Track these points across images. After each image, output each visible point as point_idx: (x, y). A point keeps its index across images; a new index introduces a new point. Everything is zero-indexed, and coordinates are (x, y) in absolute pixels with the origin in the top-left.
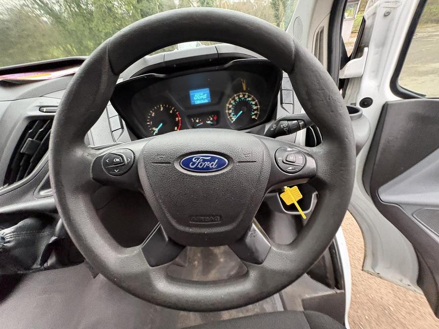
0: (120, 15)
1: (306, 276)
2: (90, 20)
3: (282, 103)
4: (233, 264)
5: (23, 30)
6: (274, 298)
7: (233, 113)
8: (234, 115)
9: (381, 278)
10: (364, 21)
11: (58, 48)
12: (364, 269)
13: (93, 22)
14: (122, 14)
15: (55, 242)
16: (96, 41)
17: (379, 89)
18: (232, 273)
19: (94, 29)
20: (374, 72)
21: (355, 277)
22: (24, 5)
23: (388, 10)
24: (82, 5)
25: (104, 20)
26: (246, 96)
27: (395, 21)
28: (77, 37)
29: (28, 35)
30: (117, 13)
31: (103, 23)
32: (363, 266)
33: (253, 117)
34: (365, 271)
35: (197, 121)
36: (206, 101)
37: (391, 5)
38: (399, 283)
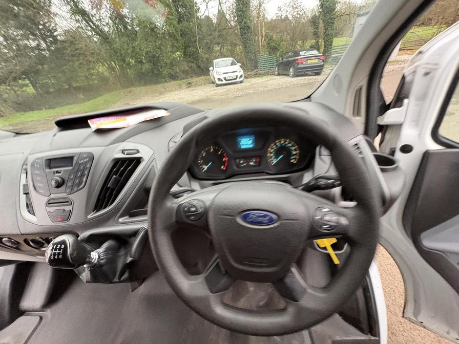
0: (161, 35)
1: (337, 317)
2: (134, 40)
3: (320, 155)
4: (262, 294)
5: (77, 49)
6: (302, 334)
7: (274, 157)
8: (275, 158)
9: (424, 328)
10: (403, 78)
11: (103, 65)
12: (405, 316)
13: (136, 41)
14: (163, 34)
15: (131, 262)
16: (137, 58)
17: (419, 138)
18: (262, 304)
19: (136, 48)
20: (413, 121)
21: (395, 325)
22: (79, 27)
23: (429, 71)
24: (128, 26)
25: (146, 40)
26: (287, 143)
27: (436, 80)
28: (121, 55)
29: (80, 54)
30: (159, 33)
31: (145, 42)
32: (403, 312)
33: (292, 161)
34: (406, 318)
35: (242, 162)
36: (251, 146)
37: (430, 66)
38: (445, 335)
